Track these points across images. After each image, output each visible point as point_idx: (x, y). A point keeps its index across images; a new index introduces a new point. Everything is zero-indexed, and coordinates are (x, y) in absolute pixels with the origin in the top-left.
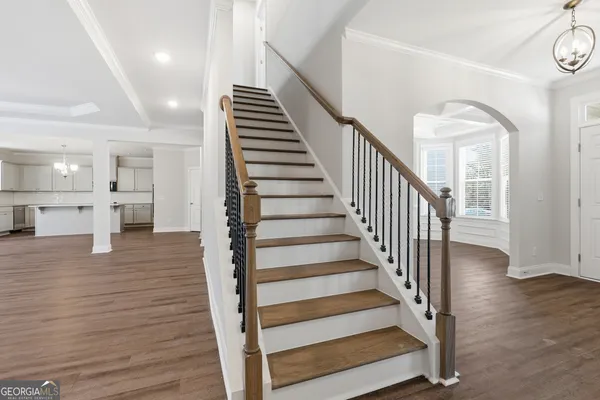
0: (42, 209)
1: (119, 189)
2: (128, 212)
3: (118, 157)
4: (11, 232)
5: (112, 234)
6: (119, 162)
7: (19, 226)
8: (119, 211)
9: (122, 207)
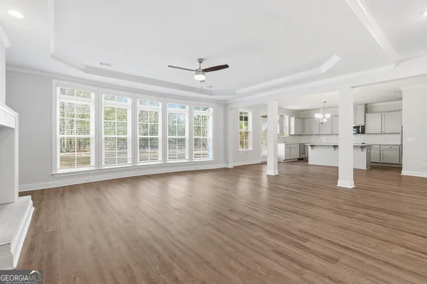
0: (312, 146)
1: (366, 132)
2: (375, 152)
3: (366, 105)
4: (299, 159)
5: (355, 170)
6: (367, 109)
7: (302, 156)
8: (365, 150)
9: (369, 147)
